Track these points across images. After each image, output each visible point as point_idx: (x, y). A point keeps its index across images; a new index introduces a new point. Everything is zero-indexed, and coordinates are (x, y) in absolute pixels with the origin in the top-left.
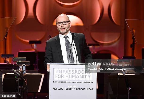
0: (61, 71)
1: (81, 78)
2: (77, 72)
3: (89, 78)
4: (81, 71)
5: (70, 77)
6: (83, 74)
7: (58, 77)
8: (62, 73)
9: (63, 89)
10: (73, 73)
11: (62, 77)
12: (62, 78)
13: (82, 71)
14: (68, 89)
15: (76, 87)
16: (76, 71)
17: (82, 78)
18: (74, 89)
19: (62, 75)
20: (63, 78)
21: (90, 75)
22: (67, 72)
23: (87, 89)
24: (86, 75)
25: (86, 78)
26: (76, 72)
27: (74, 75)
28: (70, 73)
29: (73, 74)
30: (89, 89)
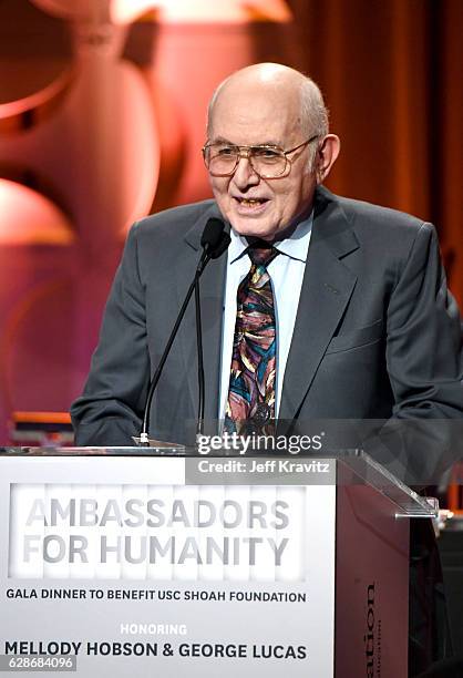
0: (65, 505)
1: (217, 559)
2: (183, 519)
3: (278, 563)
4: (218, 504)
5: (135, 554)
6: (231, 534)
7: (46, 557)
8: (72, 524)
9: (83, 649)
10: (155, 520)
11: (77, 556)
12: (71, 560)
13: (227, 503)
14: (116, 649)
15: (178, 633)
16: (177, 504)
17: (226, 562)
18: (160, 649)
19: (73, 538)
20: (84, 559)
21: (285, 541)
22: (112, 513)
23: (259, 652)
24: (253, 542)
25: (252, 562)
26: (178, 514)
27: (163, 535)
28: (134, 520)
29: (153, 532)
30: (273, 652)
